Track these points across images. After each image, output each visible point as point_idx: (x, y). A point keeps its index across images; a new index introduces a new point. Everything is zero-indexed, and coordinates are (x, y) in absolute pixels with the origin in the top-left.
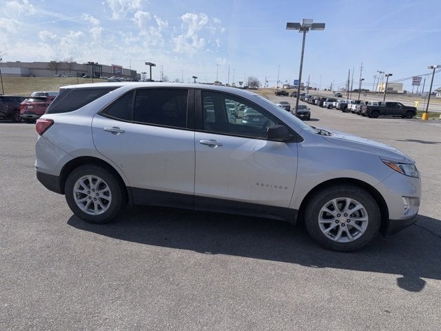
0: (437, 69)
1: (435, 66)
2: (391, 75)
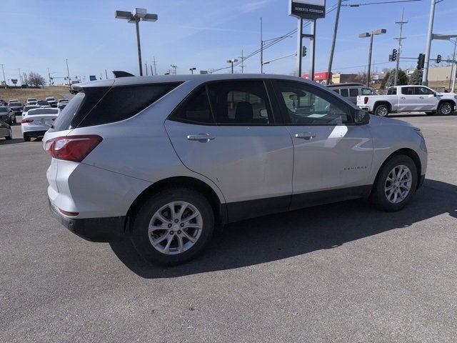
0: (234, 63)
1: (233, 61)
2: (195, 69)
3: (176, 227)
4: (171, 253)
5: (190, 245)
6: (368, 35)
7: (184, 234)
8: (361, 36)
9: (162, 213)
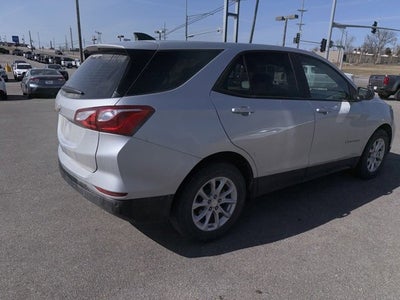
3: (215, 203)
4: (209, 229)
5: (225, 220)
6: (283, 19)
7: (220, 210)
8: (277, 19)
9: (204, 189)
